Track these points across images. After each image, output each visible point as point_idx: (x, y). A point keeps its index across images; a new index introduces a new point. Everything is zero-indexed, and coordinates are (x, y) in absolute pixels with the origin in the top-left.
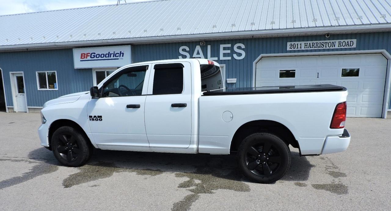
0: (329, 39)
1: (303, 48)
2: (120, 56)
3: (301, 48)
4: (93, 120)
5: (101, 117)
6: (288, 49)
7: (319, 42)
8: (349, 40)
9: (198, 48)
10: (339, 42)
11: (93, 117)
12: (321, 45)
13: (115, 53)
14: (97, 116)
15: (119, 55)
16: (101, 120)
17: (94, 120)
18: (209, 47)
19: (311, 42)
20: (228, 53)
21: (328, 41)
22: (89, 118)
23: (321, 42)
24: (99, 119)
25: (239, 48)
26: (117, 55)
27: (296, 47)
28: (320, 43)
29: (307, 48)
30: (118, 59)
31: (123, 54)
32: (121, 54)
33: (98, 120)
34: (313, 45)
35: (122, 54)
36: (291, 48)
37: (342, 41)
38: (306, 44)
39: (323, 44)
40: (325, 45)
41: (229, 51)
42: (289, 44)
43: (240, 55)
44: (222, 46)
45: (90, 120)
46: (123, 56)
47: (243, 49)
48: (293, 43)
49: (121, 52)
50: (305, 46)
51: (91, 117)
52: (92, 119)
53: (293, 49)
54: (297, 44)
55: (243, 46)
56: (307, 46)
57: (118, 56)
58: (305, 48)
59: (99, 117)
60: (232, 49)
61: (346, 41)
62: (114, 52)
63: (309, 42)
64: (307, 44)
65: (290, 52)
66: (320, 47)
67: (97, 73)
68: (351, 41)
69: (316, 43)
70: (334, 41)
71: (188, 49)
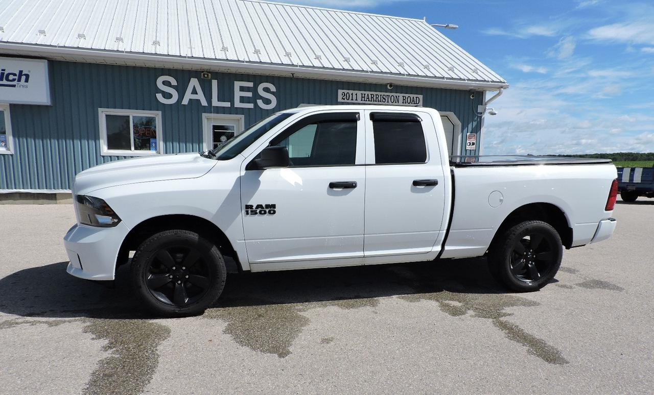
0: (391, 91)
1: (359, 101)
2: (19, 80)
3: (356, 100)
4: (254, 213)
5: (274, 206)
6: (340, 100)
7: (379, 93)
8: (415, 96)
9: (194, 82)
10: (403, 97)
12: (382, 98)
13: (6, 73)
14: (264, 206)
15: (16, 78)
17: (256, 213)
18: (215, 83)
19: (370, 93)
20: (249, 97)
21: (391, 94)
22: (244, 211)
23: (383, 93)
24: (267, 211)
25: (267, 90)
26: (11, 77)
27: (351, 98)
28: (381, 95)
29: (364, 100)
30: (14, 86)
31: (27, 76)
32: (23, 76)
33: (265, 213)
34: (372, 97)
35: (23, 78)
36: (344, 99)
37: (407, 95)
38: (363, 95)
39: (384, 97)
40: (387, 99)
41: (250, 94)
42: (340, 92)
43: (267, 102)
44: (237, 84)
45: (247, 213)
46: (27, 81)
47: (273, 93)
48: (346, 91)
49: (21, 72)
50: (362, 97)
51: (248, 207)
52: (252, 211)
53: (346, 101)
54: (352, 94)
55: (273, 88)
56: (364, 97)
57: (14, 80)
58: (362, 100)
59: (267, 206)
60: (254, 90)
61: (412, 96)
62: (4, 70)
63: (366, 93)
64: (365, 94)
65: (343, 104)
66: (381, 101)
68: (416, 98)
69: (376, 95)
70: (397, 95)
71: (174, 82)
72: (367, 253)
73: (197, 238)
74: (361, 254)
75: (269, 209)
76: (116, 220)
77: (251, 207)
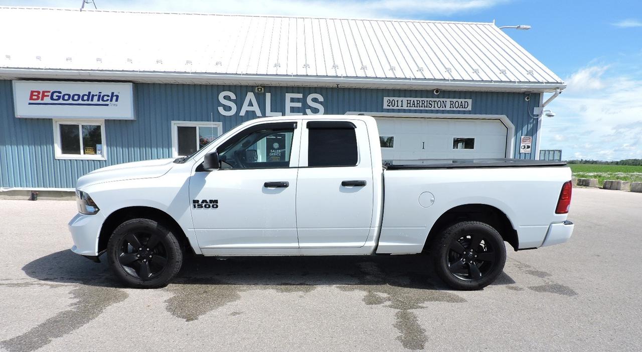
0: (438, 97)
1: (405, 107)
2: (111, 100)
3: (402, 106)
4: (200, 206)
5: (216, 201)
6: (385, 107)
7: (425, 99)
8: (463, 100)
9: (250, 96)
10: (451, 101)
11: (200, 202)
12: (428, 104)
13: (102, 95)
14: (208, 201)
15: (109, 98)
16: (215, 206)
17: (202, 207)
18: (268, 96)
19: (415, 99)
20: (298, 107)
21: (437, 100)
22: (192, 205)
23: (429, 99)
24: (211, 205)
25: (315, 100)
26: (106, 98)
27: (396, 105)
28: (427, 101)
29: (410, 107)
30: (107, 105)
31: (117, 97)
32: (114, 97)
33: (209, 207)
34: (417, 104)
35: (115, 98)
36: (389, 106)
37: (454, 100)
38: (409, 101)
39: (430, 102)
40: (433, 104)
41: (299, 105)
42: (386, 99)
43: (315, 111)
44: (288, 96)
45: (195, 207)
46: (117, 100)
47: (321, 103)
48: (391, 99)
49: (113, 93)
50: (408, 103)
51: (195, 202)
52: (198, 205)
53: (391, 107)
54: (397, 101)
55: (321, 99)
56: (410, 103)
57: (108, 100)
58: (407, 106)
59: (211, 201)
60: (303, 101)
61: (460, 100)
62: (100, 93)
63: (412, 99)
64: (410, 101)
65: (388, 111)
66: (427, 107)
67: (62, 126)
68: (465, 102)
69: (422, 101)
70: (444, 100)
71: (233, 97)
72: (302, 245)
73: (156, 225)
74: (296, 245)
75: (213, 204)
76: (97, 209)
77: (198, 201)
